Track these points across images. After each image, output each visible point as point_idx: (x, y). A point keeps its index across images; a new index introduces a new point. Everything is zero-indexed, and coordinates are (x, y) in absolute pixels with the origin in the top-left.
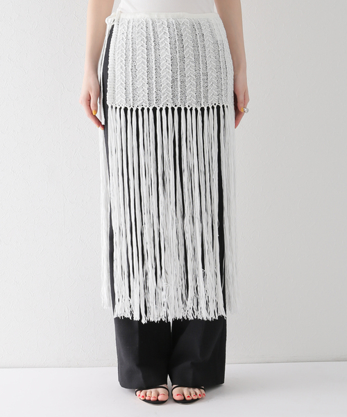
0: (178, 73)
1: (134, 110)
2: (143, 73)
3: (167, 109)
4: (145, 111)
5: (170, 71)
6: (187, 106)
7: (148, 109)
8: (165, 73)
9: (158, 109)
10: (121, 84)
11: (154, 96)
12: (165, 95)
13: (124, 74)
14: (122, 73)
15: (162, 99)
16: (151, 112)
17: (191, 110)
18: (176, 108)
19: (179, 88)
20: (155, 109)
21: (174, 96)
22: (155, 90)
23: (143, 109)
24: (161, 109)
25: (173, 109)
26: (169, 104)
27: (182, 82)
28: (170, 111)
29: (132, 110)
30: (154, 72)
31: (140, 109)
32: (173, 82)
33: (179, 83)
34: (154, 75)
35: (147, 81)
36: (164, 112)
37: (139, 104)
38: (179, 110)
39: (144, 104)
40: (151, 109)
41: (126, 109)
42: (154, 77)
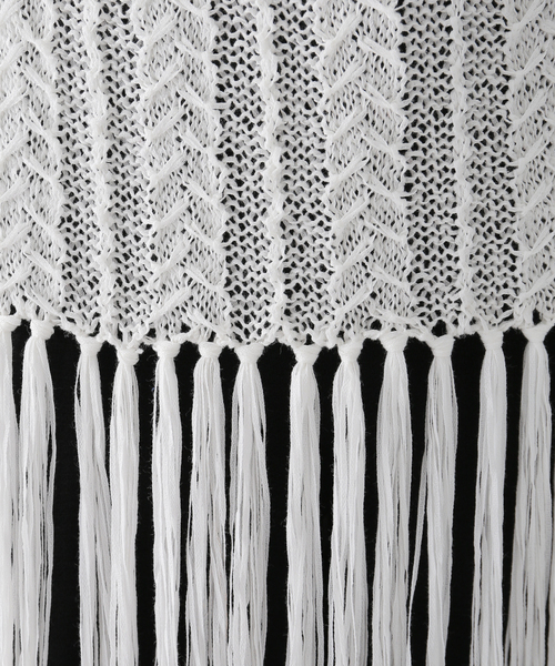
0: (456, 66)
1: (127, 358)
2: (189, 73)
3: (372, 357)
4: (206, 373)
5: (392, 57)
6: (522, 321)
7: (229, 362)
8: (353, 71)
9: (305, 359)
10: (33, 142)
11: (275, 251)
12: (360, 253)
13: (49, 62)
14: (29, 56)
15: (332, 285)
16: (249, 381)
18: (442, 349)
19: (463, 189)
20: (276, 363)
21: (429, 253)
22: (276, 212)
23: (187, 358)
24: (327, 365)
25: (418, 357)
26: (388, 317)
28: (395, 371)
29: (107, 358)
30: (267, 61)
31: (166, 351)
32: (416, 139)
34: (265, 86)
35: (216, 132)
36: (347, 382)
37: (158, 312)
38: (468, 354)
39: (195, 317)
40: (248, 356)
41: (62, 350)
42: (271, 108)
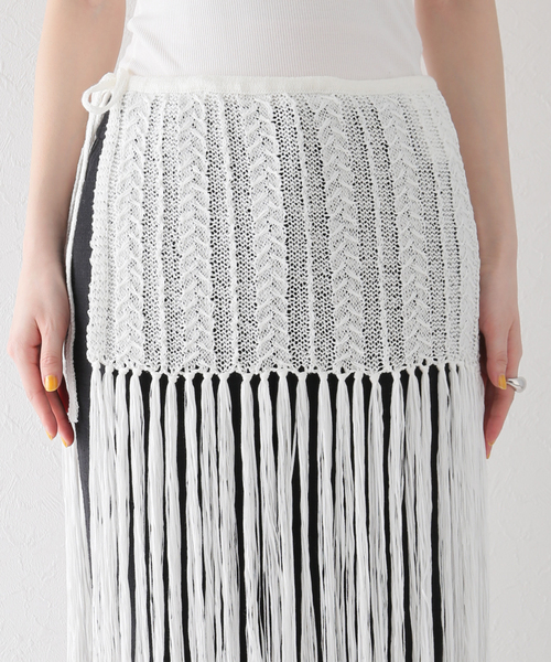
0: (309, 266)
1: (172, 380)
2: (200, 267)
3: (273, 379)
4: (206, 385)
5: (283, 261)
6: (336, 371)
7: (215, 380)
8: (268, 266)
9: (247, 379)
10: (133, 298)
11: (234, 337)
12: (269, 336)
13: (140, 266)
14: (133, 264)
15: (257, 349)
16: (224, 388)
17: (350, 381)
18: (302, 378)
19: (312, 314)
20: (235, 381)
21: (296, 338)
22: (235, 320)
23: (198, 380)
24: (255, 381)
25: (292, 380)
26: (280, 363)
27: (320, 295)
28: (283, 385)
29: (164, 381)
30: (233, 262)
31: (189, 377)
32: (292, 293)
33: (311, 298)
34: (232, 272)
35: (211, 290)
36: (264, 388)
37: (186, 361)
38: (313, 381)
39: (201, 363)
40: (223, 378)
41: (145, 379)
42: (234, 280)
